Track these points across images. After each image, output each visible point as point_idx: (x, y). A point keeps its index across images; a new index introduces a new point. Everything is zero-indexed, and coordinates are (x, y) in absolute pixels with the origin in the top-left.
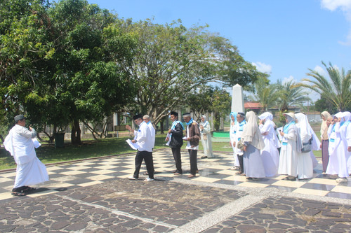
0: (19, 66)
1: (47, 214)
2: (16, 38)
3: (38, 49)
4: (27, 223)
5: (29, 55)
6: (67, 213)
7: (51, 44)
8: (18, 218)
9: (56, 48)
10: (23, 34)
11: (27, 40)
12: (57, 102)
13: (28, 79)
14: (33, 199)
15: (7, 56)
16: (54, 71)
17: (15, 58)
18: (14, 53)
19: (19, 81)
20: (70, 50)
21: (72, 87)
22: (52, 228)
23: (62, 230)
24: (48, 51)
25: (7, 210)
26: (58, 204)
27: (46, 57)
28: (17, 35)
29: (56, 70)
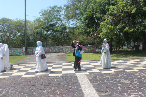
0: (121, 18)
1: (134, 80)
2: (120, 6)
3: (129, 9)
4: (126, 82)
5: (125, 12)
6: (144, 81)
7: (134, 6)
8: (123, 79)
9: (136, 8)
10: (122, 4)
11: (124, 6)
12: (137, 32)
13: (125, 23)
14: (128, 72)
15: (116, 14)
16: (135, 18)
17: (119, 14)
18: (119, 12)
19: (121, 24)
20: (142, 8)
21: (144, 24)
22: (137, 86)
23: (142, 88)
24: (133, 9)
25: (118, 75)
26: (139, 76)
27: (132, 12)
28: (120, 5)
29: (136, 18)
